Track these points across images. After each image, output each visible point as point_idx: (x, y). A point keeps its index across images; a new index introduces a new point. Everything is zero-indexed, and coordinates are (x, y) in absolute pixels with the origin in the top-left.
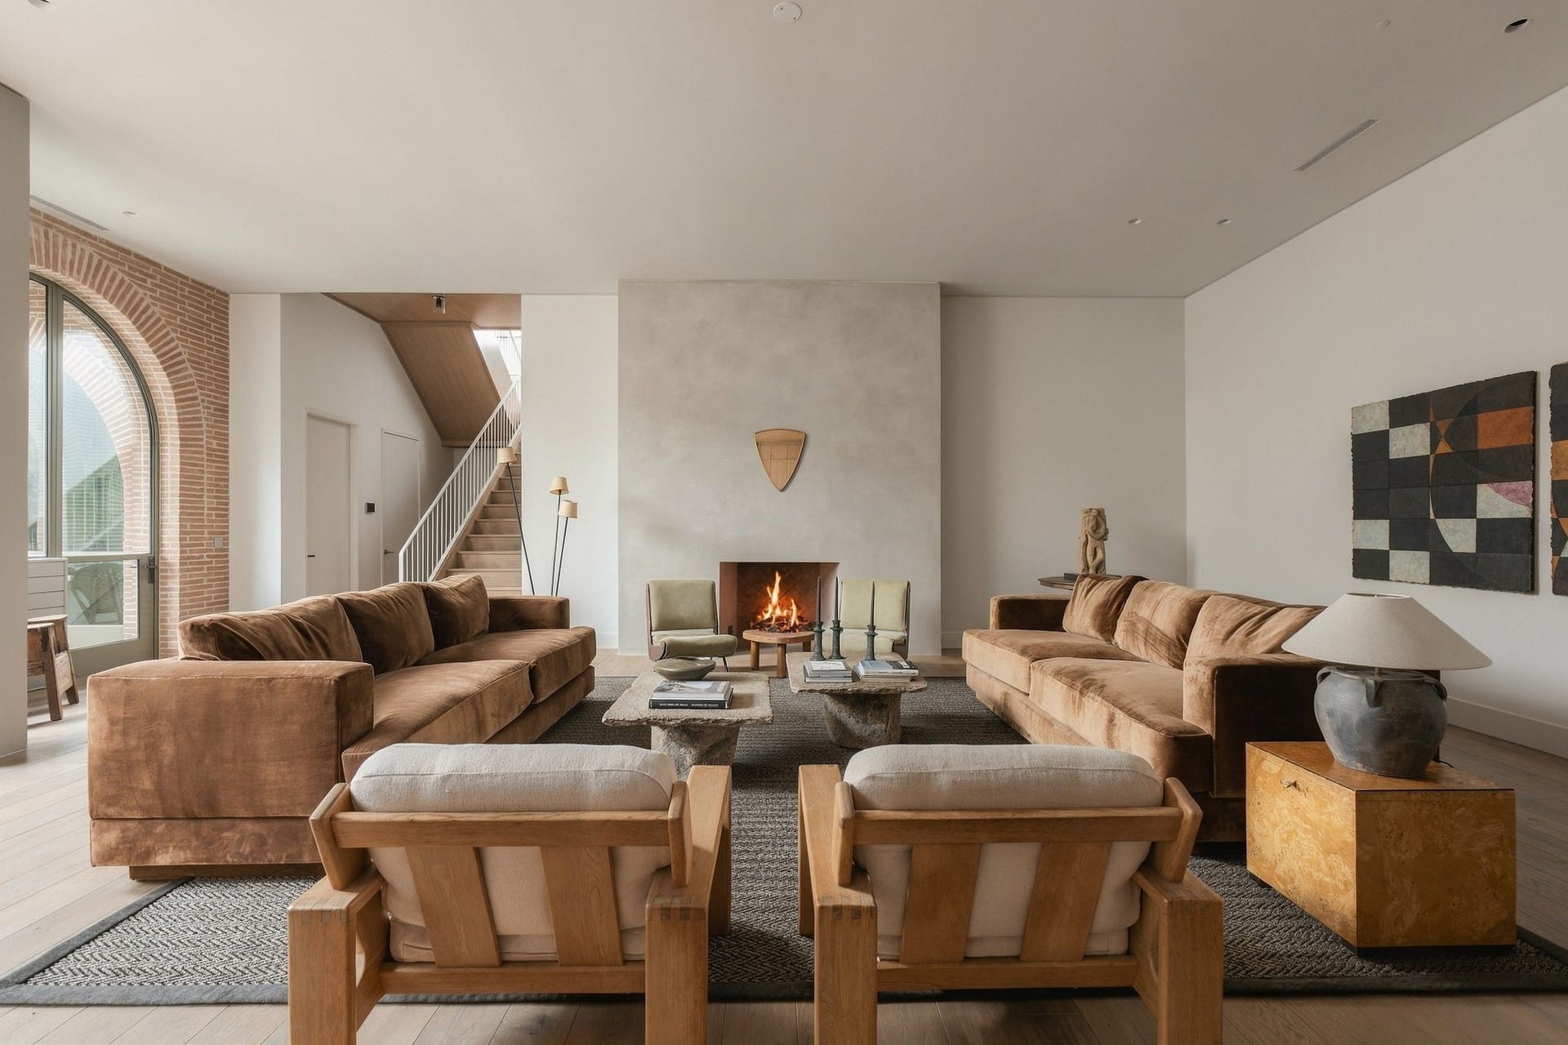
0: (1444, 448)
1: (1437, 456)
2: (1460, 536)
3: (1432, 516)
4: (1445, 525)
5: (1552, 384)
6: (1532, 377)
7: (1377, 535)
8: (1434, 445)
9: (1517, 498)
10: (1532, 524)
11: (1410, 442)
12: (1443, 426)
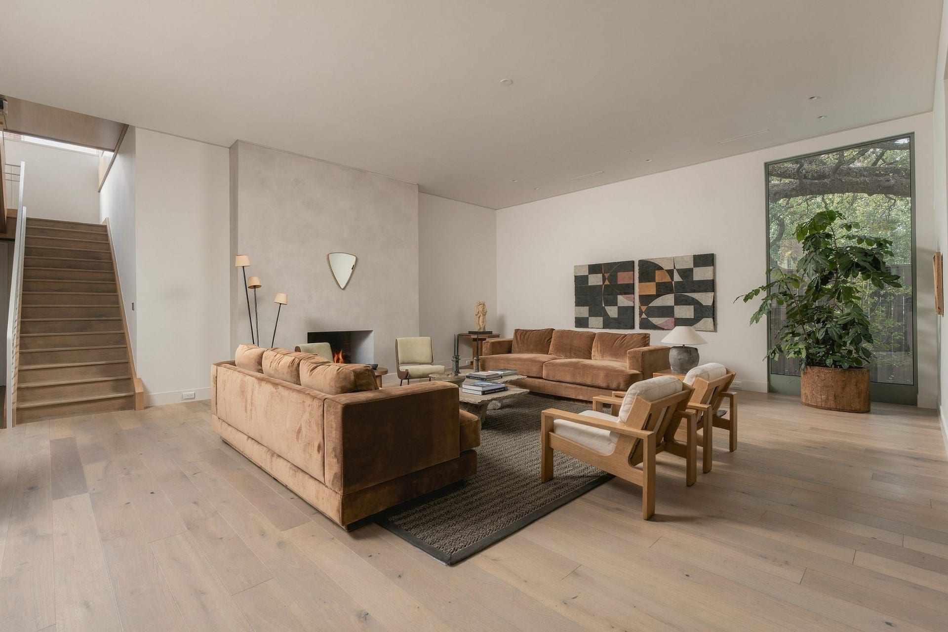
0: (607, 283)
1: (606, 286)
2: (612, 312)
3: (603, 306)
4: (608, 309)
5: (639, 265)
6: (633, 262)
7: (584, 311)
8: (604, 281)
9: (629, 299)
10: (633, 308)
11: (595, 280)
12: (607, 275)
